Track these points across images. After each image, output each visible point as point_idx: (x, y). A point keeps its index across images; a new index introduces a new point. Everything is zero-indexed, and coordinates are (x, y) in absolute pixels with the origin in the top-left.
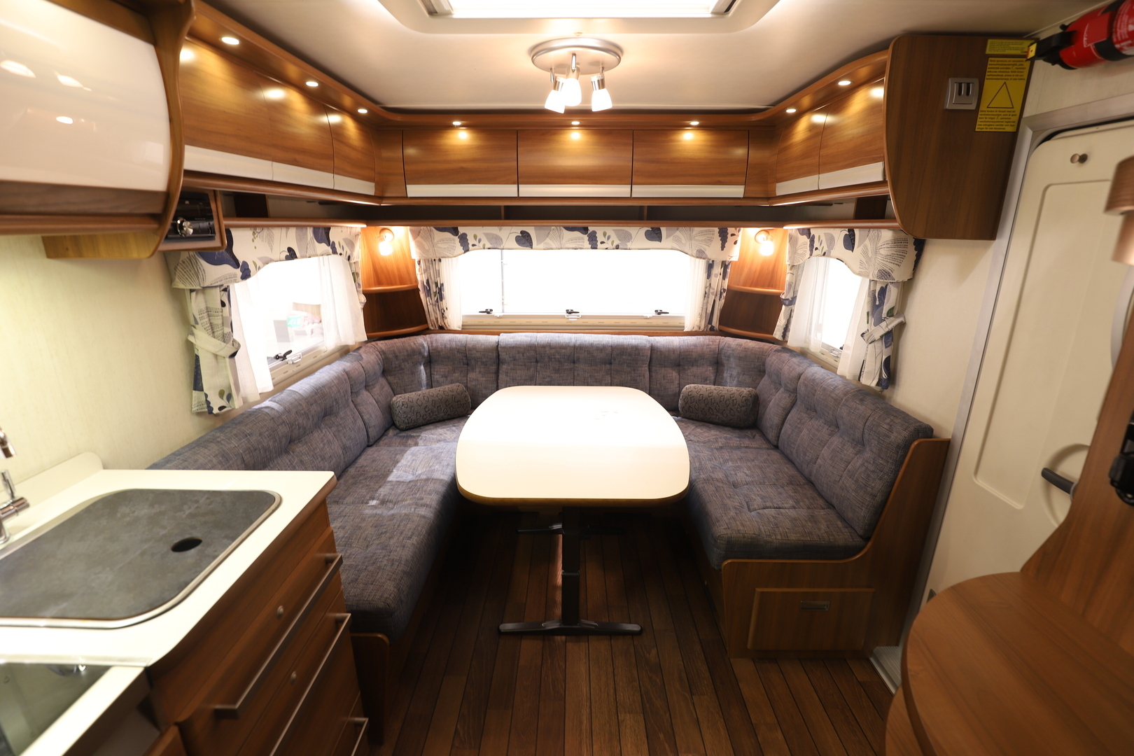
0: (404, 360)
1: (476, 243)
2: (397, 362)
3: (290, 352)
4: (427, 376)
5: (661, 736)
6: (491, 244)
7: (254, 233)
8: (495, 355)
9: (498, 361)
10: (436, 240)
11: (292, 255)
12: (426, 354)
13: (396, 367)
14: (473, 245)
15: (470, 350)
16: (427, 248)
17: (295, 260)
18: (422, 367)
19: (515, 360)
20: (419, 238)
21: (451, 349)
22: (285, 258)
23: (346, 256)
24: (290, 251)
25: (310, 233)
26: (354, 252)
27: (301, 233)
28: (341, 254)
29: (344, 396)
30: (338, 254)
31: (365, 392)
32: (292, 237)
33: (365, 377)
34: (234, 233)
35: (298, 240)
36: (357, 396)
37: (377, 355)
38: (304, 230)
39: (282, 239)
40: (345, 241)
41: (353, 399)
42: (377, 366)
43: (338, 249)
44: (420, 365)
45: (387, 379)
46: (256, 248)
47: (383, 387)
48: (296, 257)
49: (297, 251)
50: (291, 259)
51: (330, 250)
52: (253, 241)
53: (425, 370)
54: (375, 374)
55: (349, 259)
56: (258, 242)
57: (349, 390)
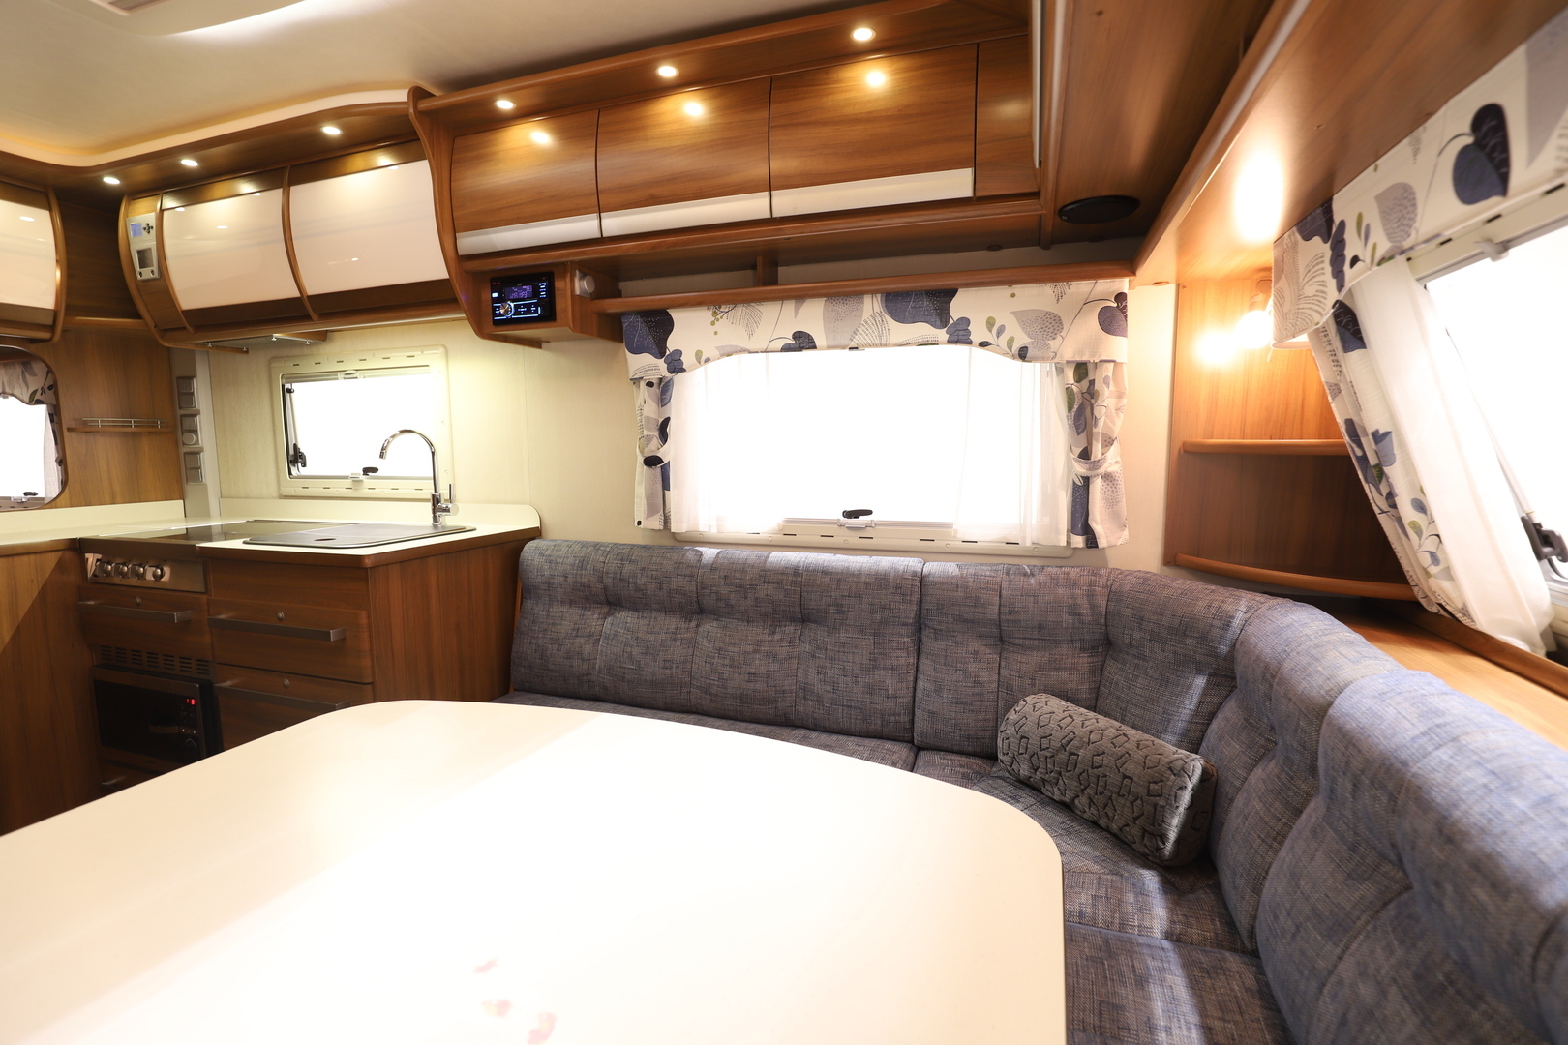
0: (1154, 637)
2: (1137, 635)
3: (869, 512)
4: (1196, 713)
7: (715, 314)
10: (1301, 270)
11: (802, 342)
12: (1223, 649)
13: (1130, 645)
16: (1287, 306)
18: (1200, 682)
20: (1283, 283)
22: (786, 349)
23: (1010, 347)
24: (798, 335)
25: (872, 305)
26: (1059, 338)
27: (841, 308)
28: (983, 345)
29: (872, 612)
30: (970, 343)
31: (975, 645)
32: (811, 316)
33: (996, 617)
34: (675, 314)
35: (826, 319)
36: (936, 639)
37: (1091, 595)
38: (852, 303)
39: (780, 319)
40: (1021, 316)
41: (924, 638)
42: (1065, 617)
43: (978, 332)
44: (1199, 672)
45: (1104, 662)
46: (716, 333)
47: (1058, 669)
48: (814, 347)
49: (819, 339)
50: (800, 349)
51: (942, 334)
52: (713, 324)
53: (1205, 693)
54: (1041, 627)
55: (1023, 354)
56: (723, 324)
57: (909, 612)
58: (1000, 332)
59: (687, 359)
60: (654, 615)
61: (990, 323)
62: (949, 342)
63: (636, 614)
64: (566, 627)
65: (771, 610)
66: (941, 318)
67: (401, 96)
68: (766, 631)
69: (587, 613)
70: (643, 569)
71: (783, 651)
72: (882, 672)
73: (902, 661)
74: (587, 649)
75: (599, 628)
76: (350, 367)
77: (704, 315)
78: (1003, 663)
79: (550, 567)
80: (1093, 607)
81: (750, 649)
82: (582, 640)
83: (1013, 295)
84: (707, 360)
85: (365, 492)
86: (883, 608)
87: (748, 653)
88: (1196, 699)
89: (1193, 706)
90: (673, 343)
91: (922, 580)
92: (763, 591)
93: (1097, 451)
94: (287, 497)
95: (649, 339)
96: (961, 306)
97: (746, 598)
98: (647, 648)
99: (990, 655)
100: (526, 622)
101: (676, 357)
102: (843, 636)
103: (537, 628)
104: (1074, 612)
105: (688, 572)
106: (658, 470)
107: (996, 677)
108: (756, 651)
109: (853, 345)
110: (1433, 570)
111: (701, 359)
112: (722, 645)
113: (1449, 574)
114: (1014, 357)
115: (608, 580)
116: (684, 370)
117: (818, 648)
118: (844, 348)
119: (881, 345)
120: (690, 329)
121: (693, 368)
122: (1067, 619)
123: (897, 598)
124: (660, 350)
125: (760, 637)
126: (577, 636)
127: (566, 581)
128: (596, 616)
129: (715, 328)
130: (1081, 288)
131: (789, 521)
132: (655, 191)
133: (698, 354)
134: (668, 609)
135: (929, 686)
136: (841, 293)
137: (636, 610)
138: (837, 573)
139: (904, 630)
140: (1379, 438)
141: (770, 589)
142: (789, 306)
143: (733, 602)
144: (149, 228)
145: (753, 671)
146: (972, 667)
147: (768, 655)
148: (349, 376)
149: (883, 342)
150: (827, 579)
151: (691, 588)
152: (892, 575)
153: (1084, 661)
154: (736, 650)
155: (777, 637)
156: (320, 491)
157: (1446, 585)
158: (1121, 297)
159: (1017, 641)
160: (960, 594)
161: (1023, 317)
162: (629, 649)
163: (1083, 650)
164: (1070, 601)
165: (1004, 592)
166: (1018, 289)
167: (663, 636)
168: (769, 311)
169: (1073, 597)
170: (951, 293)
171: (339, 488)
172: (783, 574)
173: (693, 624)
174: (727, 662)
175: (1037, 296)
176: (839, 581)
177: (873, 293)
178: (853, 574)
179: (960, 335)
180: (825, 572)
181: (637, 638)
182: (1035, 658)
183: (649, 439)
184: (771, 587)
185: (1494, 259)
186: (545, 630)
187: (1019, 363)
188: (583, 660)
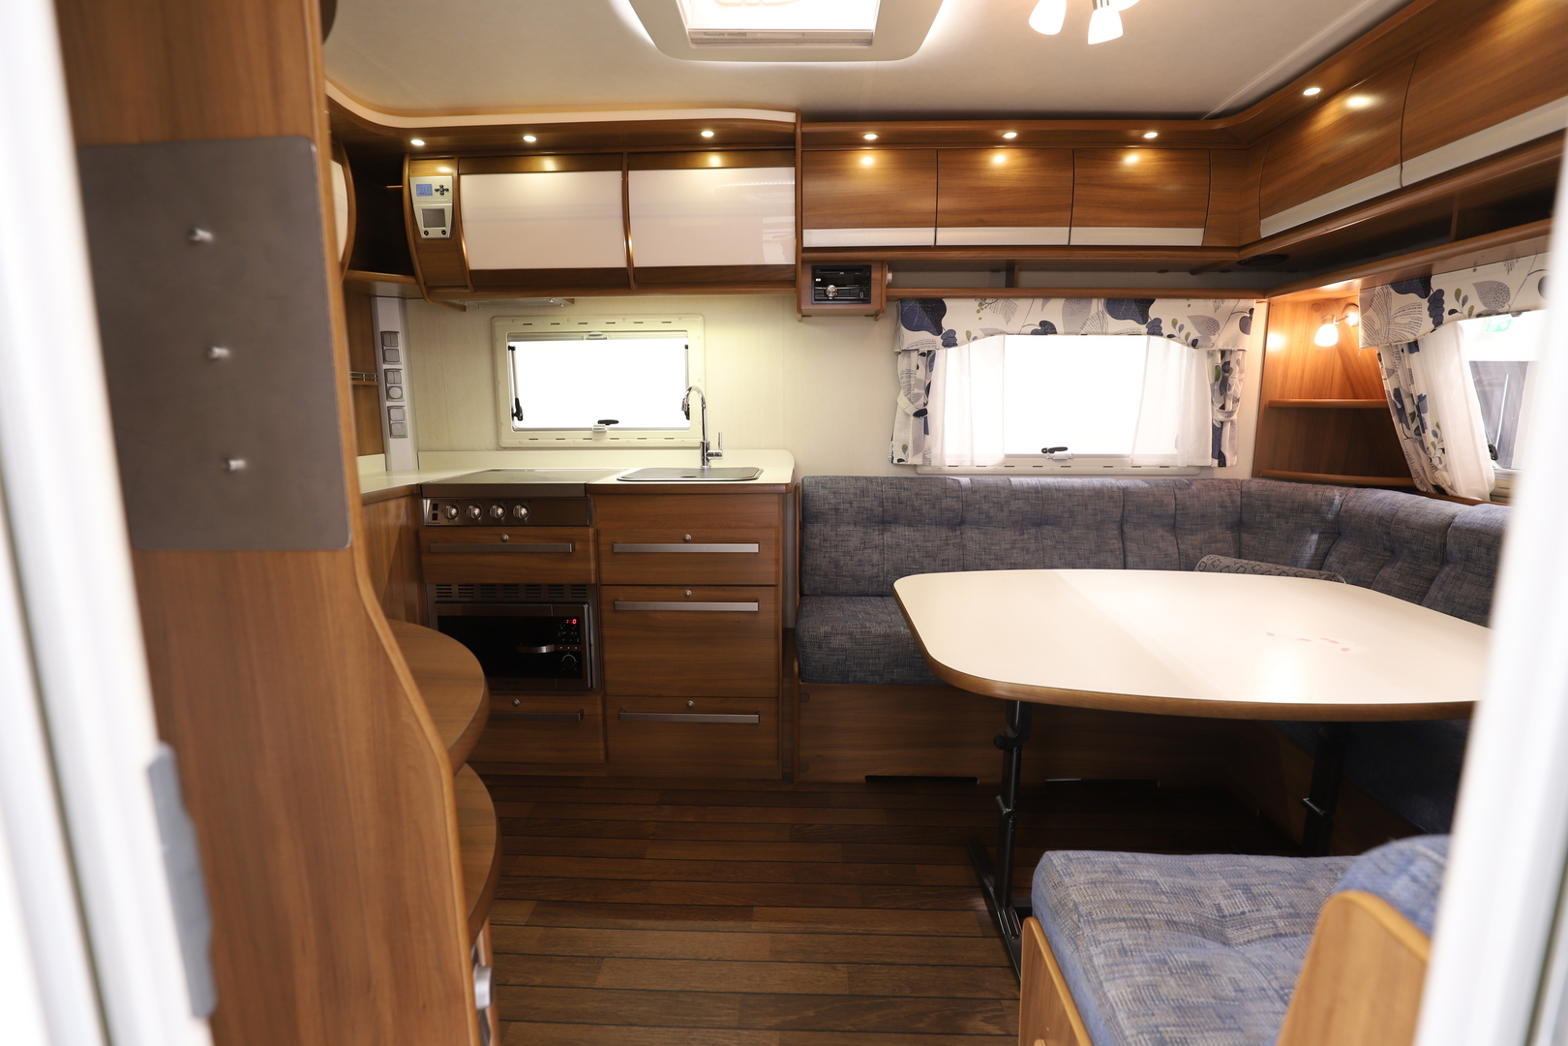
0: (1280, 515)
1: (1456, 306)
2: (1266, 516)
5: (811, 1013)
6: (1485, 304)
7: (981, 305)
8: (1438, 541)
9: (1442, 557)
10: (1394, 309)
11: (1047, 328)
12: (1331, 517)
13: (1262, 523)
14: (1452, 312)
15: (1399, 522)
16: (1377, 327)
17: (1050, 337)
18: (1315, 537)
19: (1468, 558)
20: (1370, 312)
21: (1370, 516)
22: (1035, 333)
23: (1187, 339)
24: (1043, 324)
25: (1097, 306)
26: (1217, 335)
27: (1075, 305)
28: (1170, 336)
29: (1095, 515)
30: (1161, 335)
31: (1160, 532)
32: (1054, 310)
33: (1173, 512)
34: (948, 303)
35: (1064, 313)
36: (1135, 529)
37: (1230, 495)
38: (1083, 303)
39: (1033, 311)
40: (1194, 319)
41: (1126, 529)
42: (1217, 509)
43: (1166, 328)
44: (1313, 532)
45: (1240, 536)
46: (980, 319)
47: (1215, 542)
48: (1055, 333)
49: (1059, 326)
50: (1046, 334)
51: (1143, 328)
52: (978, 311)
53: (1319, 543)
54: (1203, 516)
55: (1194, 344)
56: (987, 313)
57: (1117, 514)
58: (1181, 329)
59: (960, 336)
60: (927, 528)
61: (1174, 323)
62: (1148, 333)
63: (912, 529)
64: (854, 542)
65: (1021, 518)
66: (1143, 317)
67: (789, 117)
68: (1017, 533)
69: (869, 530)
70: (917, 494)
71: (1032, 546)
72: (1105, 554)
73: (1116, 546)
74: (876, 557)
75: (881, 541)
76: (595, 328)
77: (972, 304)
78: (1180, 542)
79: (835, 497)
80: (1233, 502)
81: (1008, 546)
82: (870, 551)
83: (1189, 306)
84: (975, 338)
85: (607, 441)
86: (1102, 511)
87: (1008, 550)
88: (1313, 547)
89: (1312, 551)
90: (947, 323)
91: (1125, 491)
92: (1015, 505)
93: (1229, 406)
94: (505, 449)
95: (927, 321)
96: (1156, 310)
97: (1002, 511)
98: (927, 552)
99: (1170, 537)
100: (817, 541)
101: (951, 335)
102: (1075, 532)
103: (828, 545)
104: (1223, 506)
105: (954, 495)
106: (922, 419)
107: (1176, 550)
108: (1013, 548)
109: (1083, 332)
110: (1440, 466)
111: (970, 337)
112: (986, 546)
113: (1446, 468)
114: (1188, 345)
115: (888, 505)
116: (955, 345)
117: (1057, 542)
118: (1077, 334)
119: (1103, 334)
120: (958, 314)
121: (963, 343)
122: (1218, 510)
123: (1111, 504)
124: (937, 329)
125: (1014, 538)
126: (865, 548)
127: (851, 507)
128: (877, 533)
129: (979, 315)
130: (1230, 304)
131: (1008, 456)
132: (984, 217)
133: (968, 334)
134: (939, 524)
135: (1136, 559)
136: (1077, 295)
137: (909, 525)
138: (1067, 490)
139: (1114, 527)
140: (1421, 398)
141: (1021, 504)
142: (1039, 302)
143: (991, 514)
144: (442, 190)
145: (1013, 561)
146: (1162, 545)
147: (1022, 549)
148: (593, 336)
149: (1104, 331)
150: (1061, 494)
151: (958, 506)
152: (1105, 489)
153: (1229, 535)
154: (998, 548)
155: (1026, 537)
156: (555, 443)
157: (1445, 474)
158: (1251, 311)
159: (1187, 527)
160: (1151, 498)
161: (1195, 320)
162: (912, 555)
163: (1227, 529)
164: (1220, 499)
165: (1178, 496)
166: (1193, 302)
167: (938, 543)
168: (1023, 305)
169: (1221, 496)
170: (1151, 301)
171: (578, 439)
172: (1028, 492)
173: (958, 532)
174: (992, 557)
175: (1203, 307)
176: (1069, 495)
177: (1098, 297)
178: (1078, 490)
179: (1155, 329)
180: (1058, 489)
181: (917, 546)
182: (1198, 538)
183: (918, 396)
184: (1021, 501)
185: (1513, 316)
186: (836, 546)
187: (1192, 349)
188: (873, 566)
